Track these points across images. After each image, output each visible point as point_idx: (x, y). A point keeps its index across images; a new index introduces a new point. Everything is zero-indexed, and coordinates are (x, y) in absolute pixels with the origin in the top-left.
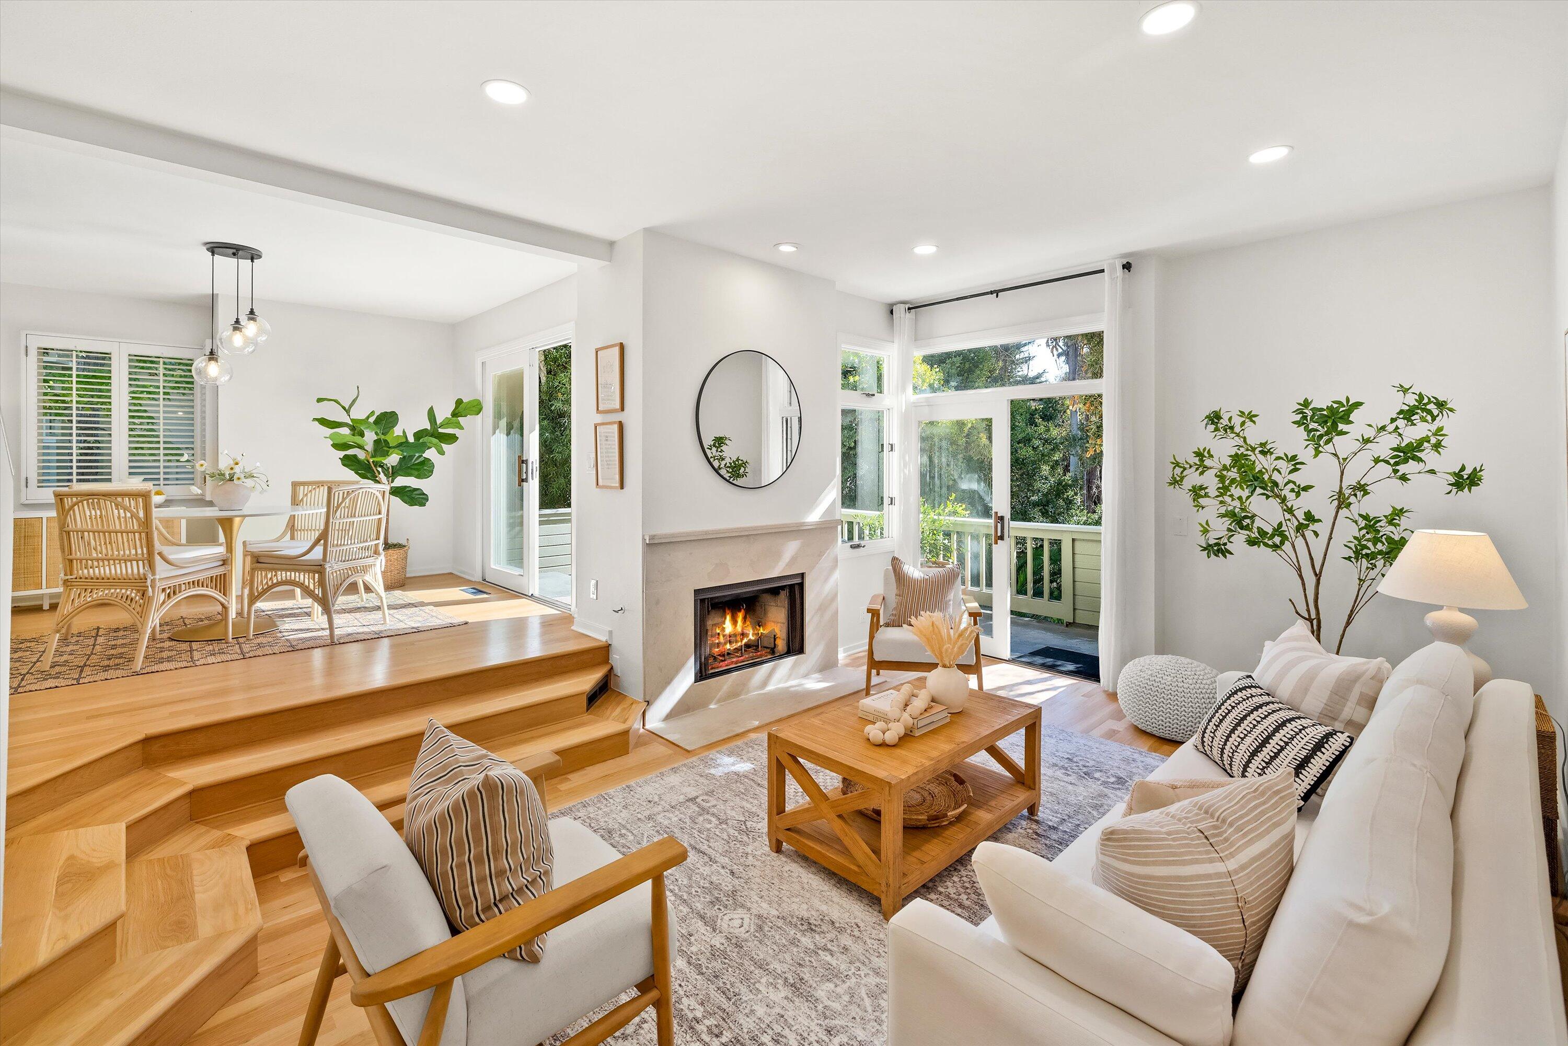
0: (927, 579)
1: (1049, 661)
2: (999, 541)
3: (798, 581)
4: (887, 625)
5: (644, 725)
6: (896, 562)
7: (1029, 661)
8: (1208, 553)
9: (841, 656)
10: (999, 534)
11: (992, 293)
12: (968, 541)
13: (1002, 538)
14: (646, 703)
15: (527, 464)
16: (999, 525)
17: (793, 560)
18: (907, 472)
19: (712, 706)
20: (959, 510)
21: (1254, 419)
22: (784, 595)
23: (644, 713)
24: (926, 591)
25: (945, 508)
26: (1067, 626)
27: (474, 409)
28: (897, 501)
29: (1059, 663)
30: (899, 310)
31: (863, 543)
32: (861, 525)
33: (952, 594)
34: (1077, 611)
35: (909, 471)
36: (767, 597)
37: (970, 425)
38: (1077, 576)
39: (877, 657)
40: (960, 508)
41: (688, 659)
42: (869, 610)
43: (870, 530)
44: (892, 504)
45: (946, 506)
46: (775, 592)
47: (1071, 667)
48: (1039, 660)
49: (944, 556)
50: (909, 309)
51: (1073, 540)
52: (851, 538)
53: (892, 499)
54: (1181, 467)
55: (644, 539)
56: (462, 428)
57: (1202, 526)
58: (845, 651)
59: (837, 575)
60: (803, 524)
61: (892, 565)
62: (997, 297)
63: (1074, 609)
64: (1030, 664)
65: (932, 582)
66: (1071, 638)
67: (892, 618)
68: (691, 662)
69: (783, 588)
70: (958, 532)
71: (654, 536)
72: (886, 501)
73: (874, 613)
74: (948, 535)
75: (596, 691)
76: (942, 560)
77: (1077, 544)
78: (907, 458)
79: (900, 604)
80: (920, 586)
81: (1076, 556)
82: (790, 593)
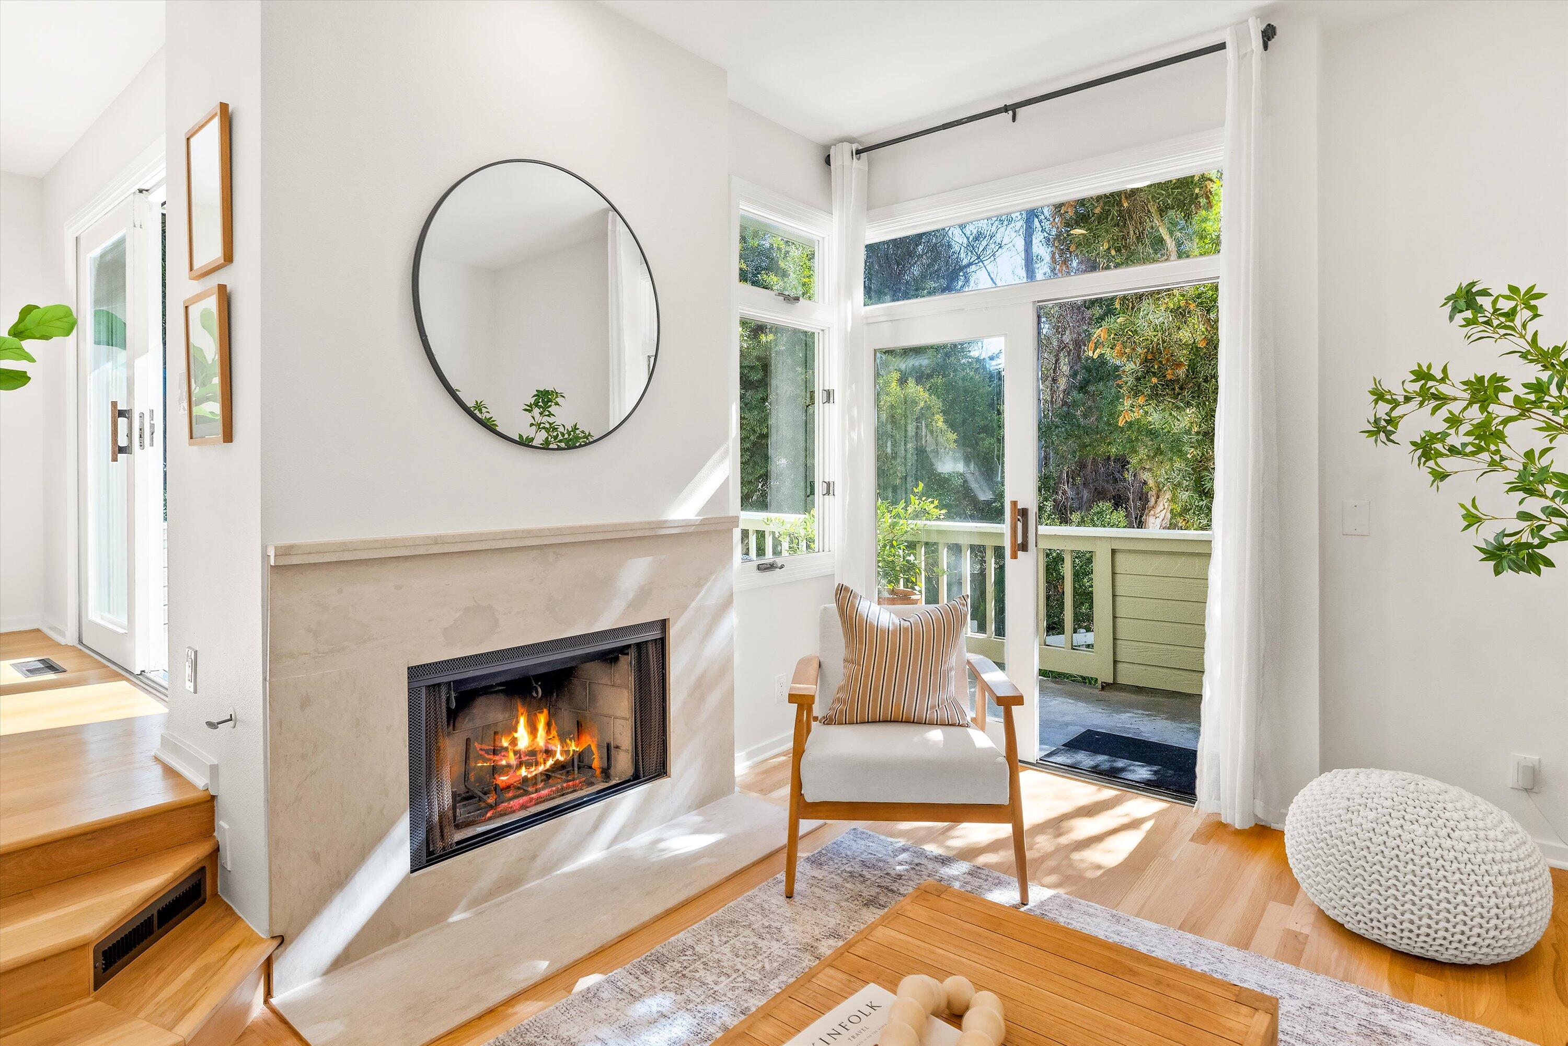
0: (906, 629)
1: (1102, 760)
2: (1020, 553)
3: (655, 634)
4: (828, 721)
5: (268, 993)
6: (843, 595)
7: (1069, 761)
8: (1496, 567)
9: (742, 767)
10: (1020, 541)
11: (1006, 109)
12: (944, 557)
13: (1024, 547)
14: (275, 943)
15: (130, 419)
16: (1020, 525)
17: (643, 595)
18: (855, 436)
19: (455, 918)
20: (930, 507)
21: (1533, 302)
22: (626, 663)
23: (268, 965)
24: (905, 652)
25: (906, 507)
26: (1103, 688)
27: (58, 324)
28: (838, 489)
29: (1120, 763)
30: (841, 156)
31: (779, 561)
32: (777, 535)
33: (954, 657)
34: (1120, 666)
35: (859, 433)
36: (595, 670)
37: (922, 404)
38: (1118, 609)
39: (810, 795)
40: (930, 506)
41: (392, 823)
42: (792, 698)
43: (791, 542)
44: (828, 493)
45: (908, 503)
46: (610, 657)
47: (1142, 772)
48: (1085, 759)
49: (907, 581)
50: (859, 152)
51: (1114, 552)
52: (761, 551)
53: (828, 484)
54: (1388, 402)
55: (265, 557)
56: (32, 360)
57: (1467, 509)
58: (750, 756)
59: (732, 620)
60: (662, 524)
61: (837, 601)
62: (1014, 119)
63: (1115, 662)
64: (1073, 769)
65: (917, 634)
66: (1119, 711)
67: (837, 706)
68: (403, 827)
69: (624, 650)
70: (927, 544)
71: (292, 547)
72: (819, 488)
73: (802, 702)
74: (912, 546)
75: (150, 919)
76: (901, 587)
77: (1119, 558)
78: (855, 413)
79: (851, 679)
80: (894, 643)
81: (1119, 578)
82: (639, 658)
